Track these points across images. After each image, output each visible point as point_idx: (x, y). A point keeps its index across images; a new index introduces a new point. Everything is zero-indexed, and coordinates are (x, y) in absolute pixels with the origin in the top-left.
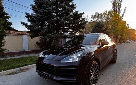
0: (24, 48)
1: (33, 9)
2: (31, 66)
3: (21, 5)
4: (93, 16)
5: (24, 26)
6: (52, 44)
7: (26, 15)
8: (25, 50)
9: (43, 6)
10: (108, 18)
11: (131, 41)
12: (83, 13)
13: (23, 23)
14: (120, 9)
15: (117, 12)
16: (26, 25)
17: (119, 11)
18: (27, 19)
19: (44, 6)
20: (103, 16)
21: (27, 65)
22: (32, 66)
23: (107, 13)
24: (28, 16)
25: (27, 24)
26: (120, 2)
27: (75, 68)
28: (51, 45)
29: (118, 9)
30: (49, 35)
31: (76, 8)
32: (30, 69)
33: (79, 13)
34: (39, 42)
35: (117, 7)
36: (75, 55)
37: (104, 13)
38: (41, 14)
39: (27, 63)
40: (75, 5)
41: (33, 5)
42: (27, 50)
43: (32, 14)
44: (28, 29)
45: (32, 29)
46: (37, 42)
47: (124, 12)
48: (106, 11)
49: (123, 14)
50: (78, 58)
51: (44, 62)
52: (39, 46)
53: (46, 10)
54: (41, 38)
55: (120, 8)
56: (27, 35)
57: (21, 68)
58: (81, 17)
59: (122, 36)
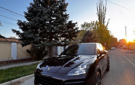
0: (12, 57)
1: (26, 17)
2: (23, 79)
3: (11, 11)
4: (82, 25)
5: (15, 33)
6: (44, 52)
7: (18, 22)
8: (14, 59)
9: (37, 15)
10: (95, 28)
11: (115, 48)
12: (76, 23)
13: (14, 31)
14: (105, 21)
15: (102, 23)
16: (18, 33)
17: (104, 22)
18: (19, 26)
19: (39, 14)
20: (91, 25)
21: (19, 77)
22: (25, 78)
23: (95, 23)
24: (20, 24)
25: (19, 31)
26: (104, 15)
27: (83, 82)
28: (42, 53)
29: (103, 21)
30: (44, 44)
31: (69, 18)
32: (23, 82)
33: (73, 22)
34: (29, 49)
35: (102, 18)
36: (80, 66)
37: (92, 23)
38: (35, 23)
39: (18, 75)
40: (68, 15)
41: (26, 13)
42: (16, 59)
43: (25, 22)
44: (19, 36)
45: (25, 37)
46: (27, 50)
47: (108, 23)
48: (94, 22)
49: (107, 24)
50: (84, 70)
51: (43, 75)
52: (29, 54)
53: (42, 19)
54: (32, 45)
55: (104, 19)
56: (16, 42)
57: (12, 81)
58: (75, 26)
59: (107, 44)
